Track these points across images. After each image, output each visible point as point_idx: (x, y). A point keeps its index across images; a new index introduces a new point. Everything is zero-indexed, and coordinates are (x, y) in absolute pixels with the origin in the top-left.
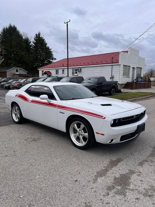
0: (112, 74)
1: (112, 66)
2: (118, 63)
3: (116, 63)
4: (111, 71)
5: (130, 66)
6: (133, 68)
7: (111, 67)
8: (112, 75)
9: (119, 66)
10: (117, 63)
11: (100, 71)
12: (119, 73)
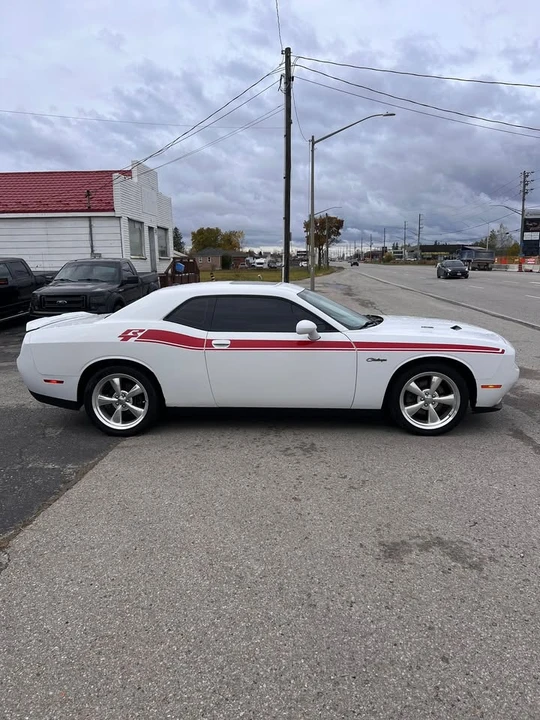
0: (92, 247)
1: (90, 221)
2: (113, 210)
3: (103, 210)
4: (88, 237)
5: (142, 223)
6: (151, 229)
7: (86, 224)
8: (92, 251)
9: (115, 223)
10: (108, 210)
11: (45, 238)
12: (118, 243)
